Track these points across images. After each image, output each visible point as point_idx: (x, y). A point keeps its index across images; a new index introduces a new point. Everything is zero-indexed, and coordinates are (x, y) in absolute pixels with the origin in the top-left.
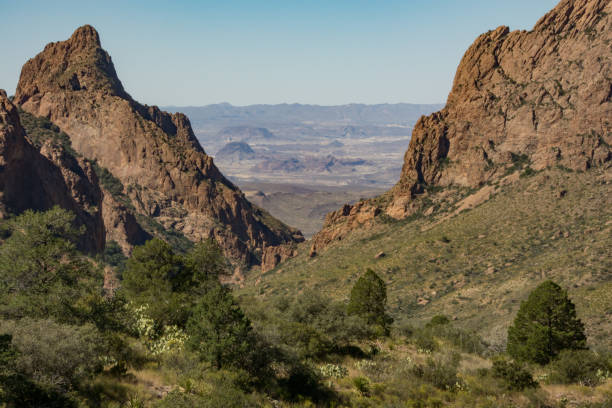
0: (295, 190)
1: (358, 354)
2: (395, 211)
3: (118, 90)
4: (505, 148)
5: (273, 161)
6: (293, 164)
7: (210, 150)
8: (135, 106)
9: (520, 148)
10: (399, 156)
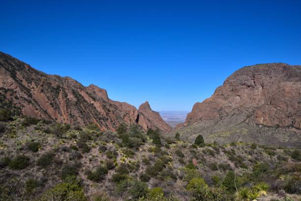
0: (173, 122)
1: (175, 143)
2: (185, 125)
3: (151, 109)
4: (199, 117)
5: (169, 119)
6: (173, 119)
7: (162, 116)
8: (152, 111)
9: (201, 117)
10: (185, 118)
